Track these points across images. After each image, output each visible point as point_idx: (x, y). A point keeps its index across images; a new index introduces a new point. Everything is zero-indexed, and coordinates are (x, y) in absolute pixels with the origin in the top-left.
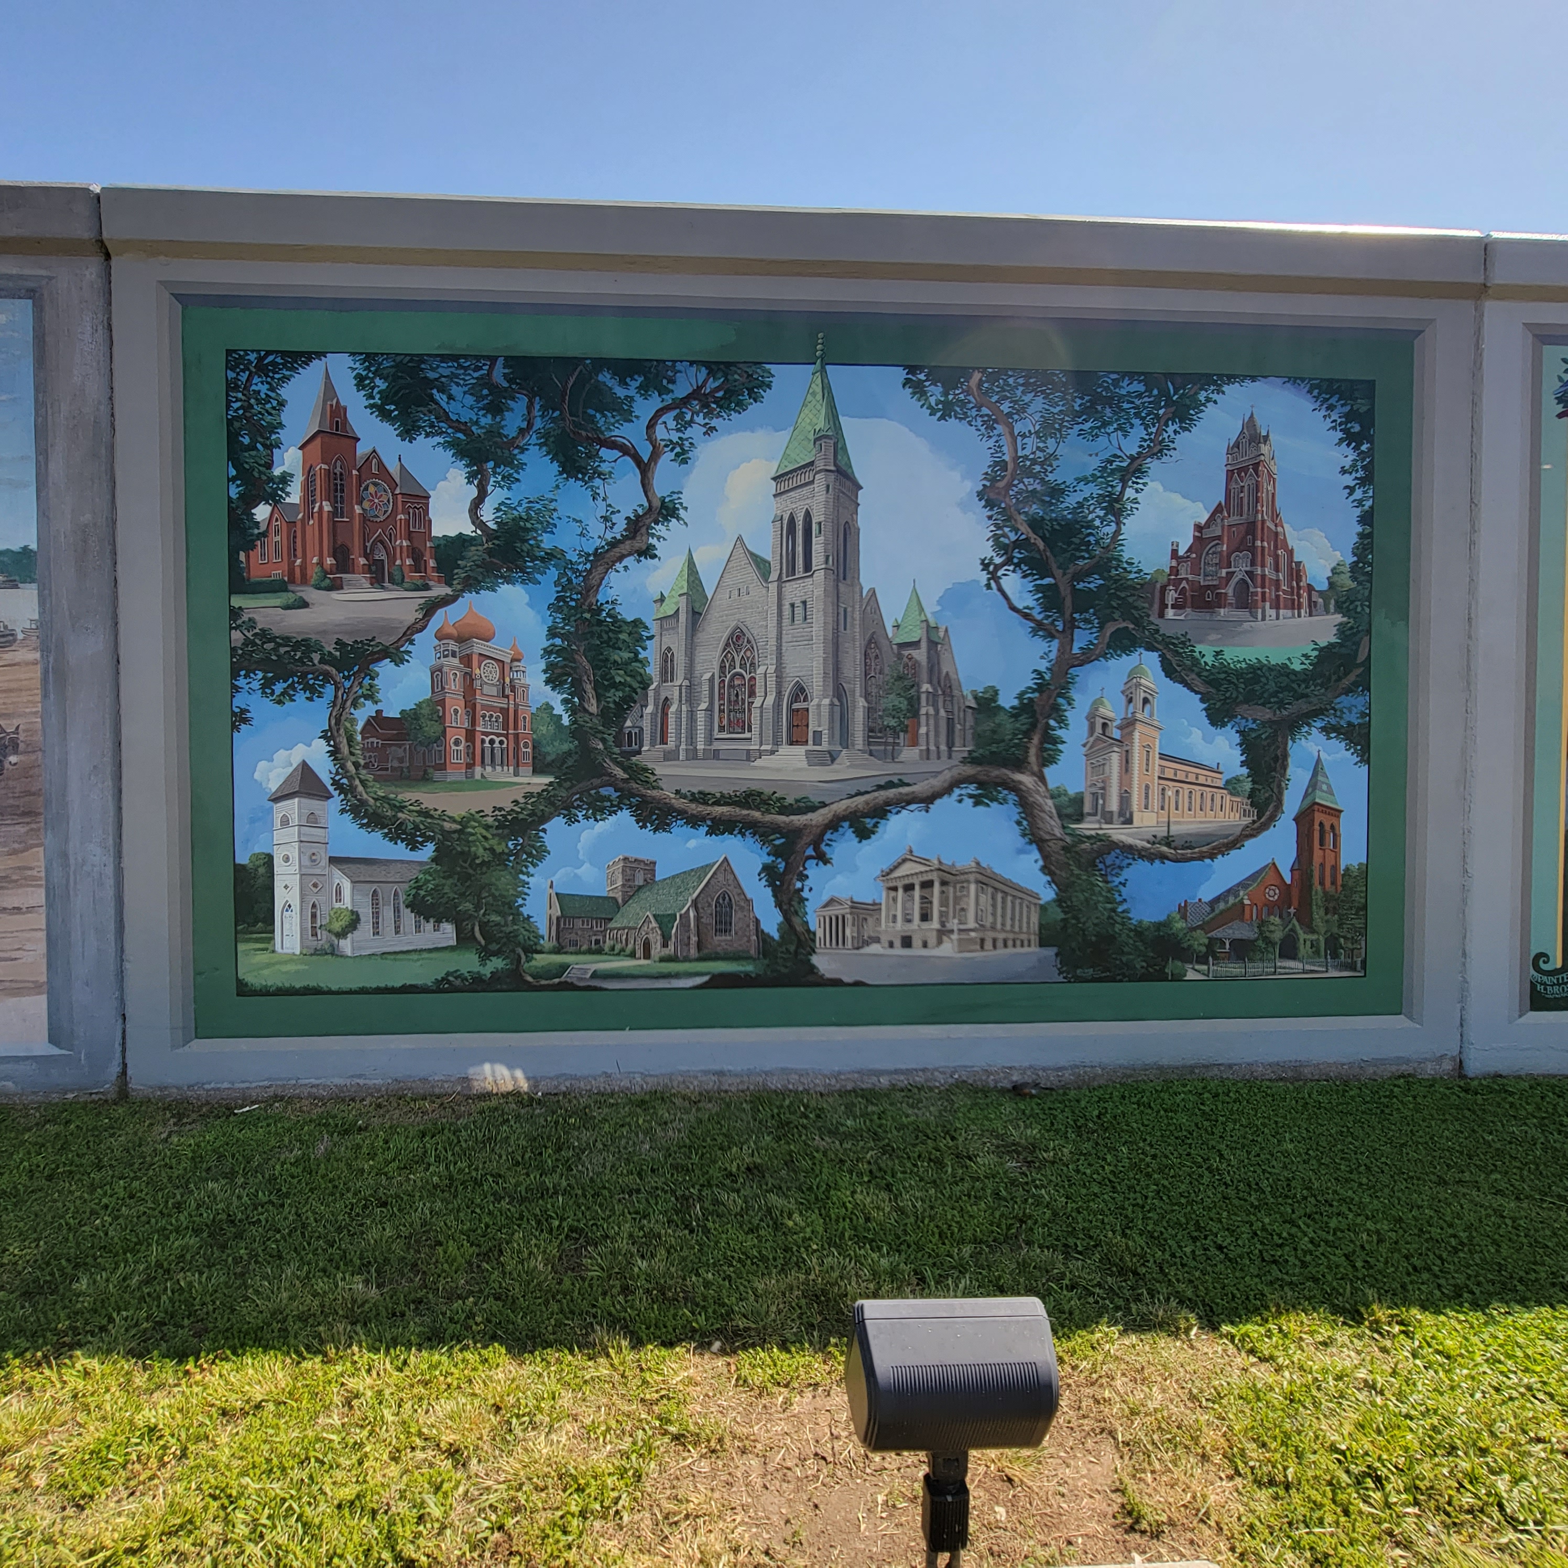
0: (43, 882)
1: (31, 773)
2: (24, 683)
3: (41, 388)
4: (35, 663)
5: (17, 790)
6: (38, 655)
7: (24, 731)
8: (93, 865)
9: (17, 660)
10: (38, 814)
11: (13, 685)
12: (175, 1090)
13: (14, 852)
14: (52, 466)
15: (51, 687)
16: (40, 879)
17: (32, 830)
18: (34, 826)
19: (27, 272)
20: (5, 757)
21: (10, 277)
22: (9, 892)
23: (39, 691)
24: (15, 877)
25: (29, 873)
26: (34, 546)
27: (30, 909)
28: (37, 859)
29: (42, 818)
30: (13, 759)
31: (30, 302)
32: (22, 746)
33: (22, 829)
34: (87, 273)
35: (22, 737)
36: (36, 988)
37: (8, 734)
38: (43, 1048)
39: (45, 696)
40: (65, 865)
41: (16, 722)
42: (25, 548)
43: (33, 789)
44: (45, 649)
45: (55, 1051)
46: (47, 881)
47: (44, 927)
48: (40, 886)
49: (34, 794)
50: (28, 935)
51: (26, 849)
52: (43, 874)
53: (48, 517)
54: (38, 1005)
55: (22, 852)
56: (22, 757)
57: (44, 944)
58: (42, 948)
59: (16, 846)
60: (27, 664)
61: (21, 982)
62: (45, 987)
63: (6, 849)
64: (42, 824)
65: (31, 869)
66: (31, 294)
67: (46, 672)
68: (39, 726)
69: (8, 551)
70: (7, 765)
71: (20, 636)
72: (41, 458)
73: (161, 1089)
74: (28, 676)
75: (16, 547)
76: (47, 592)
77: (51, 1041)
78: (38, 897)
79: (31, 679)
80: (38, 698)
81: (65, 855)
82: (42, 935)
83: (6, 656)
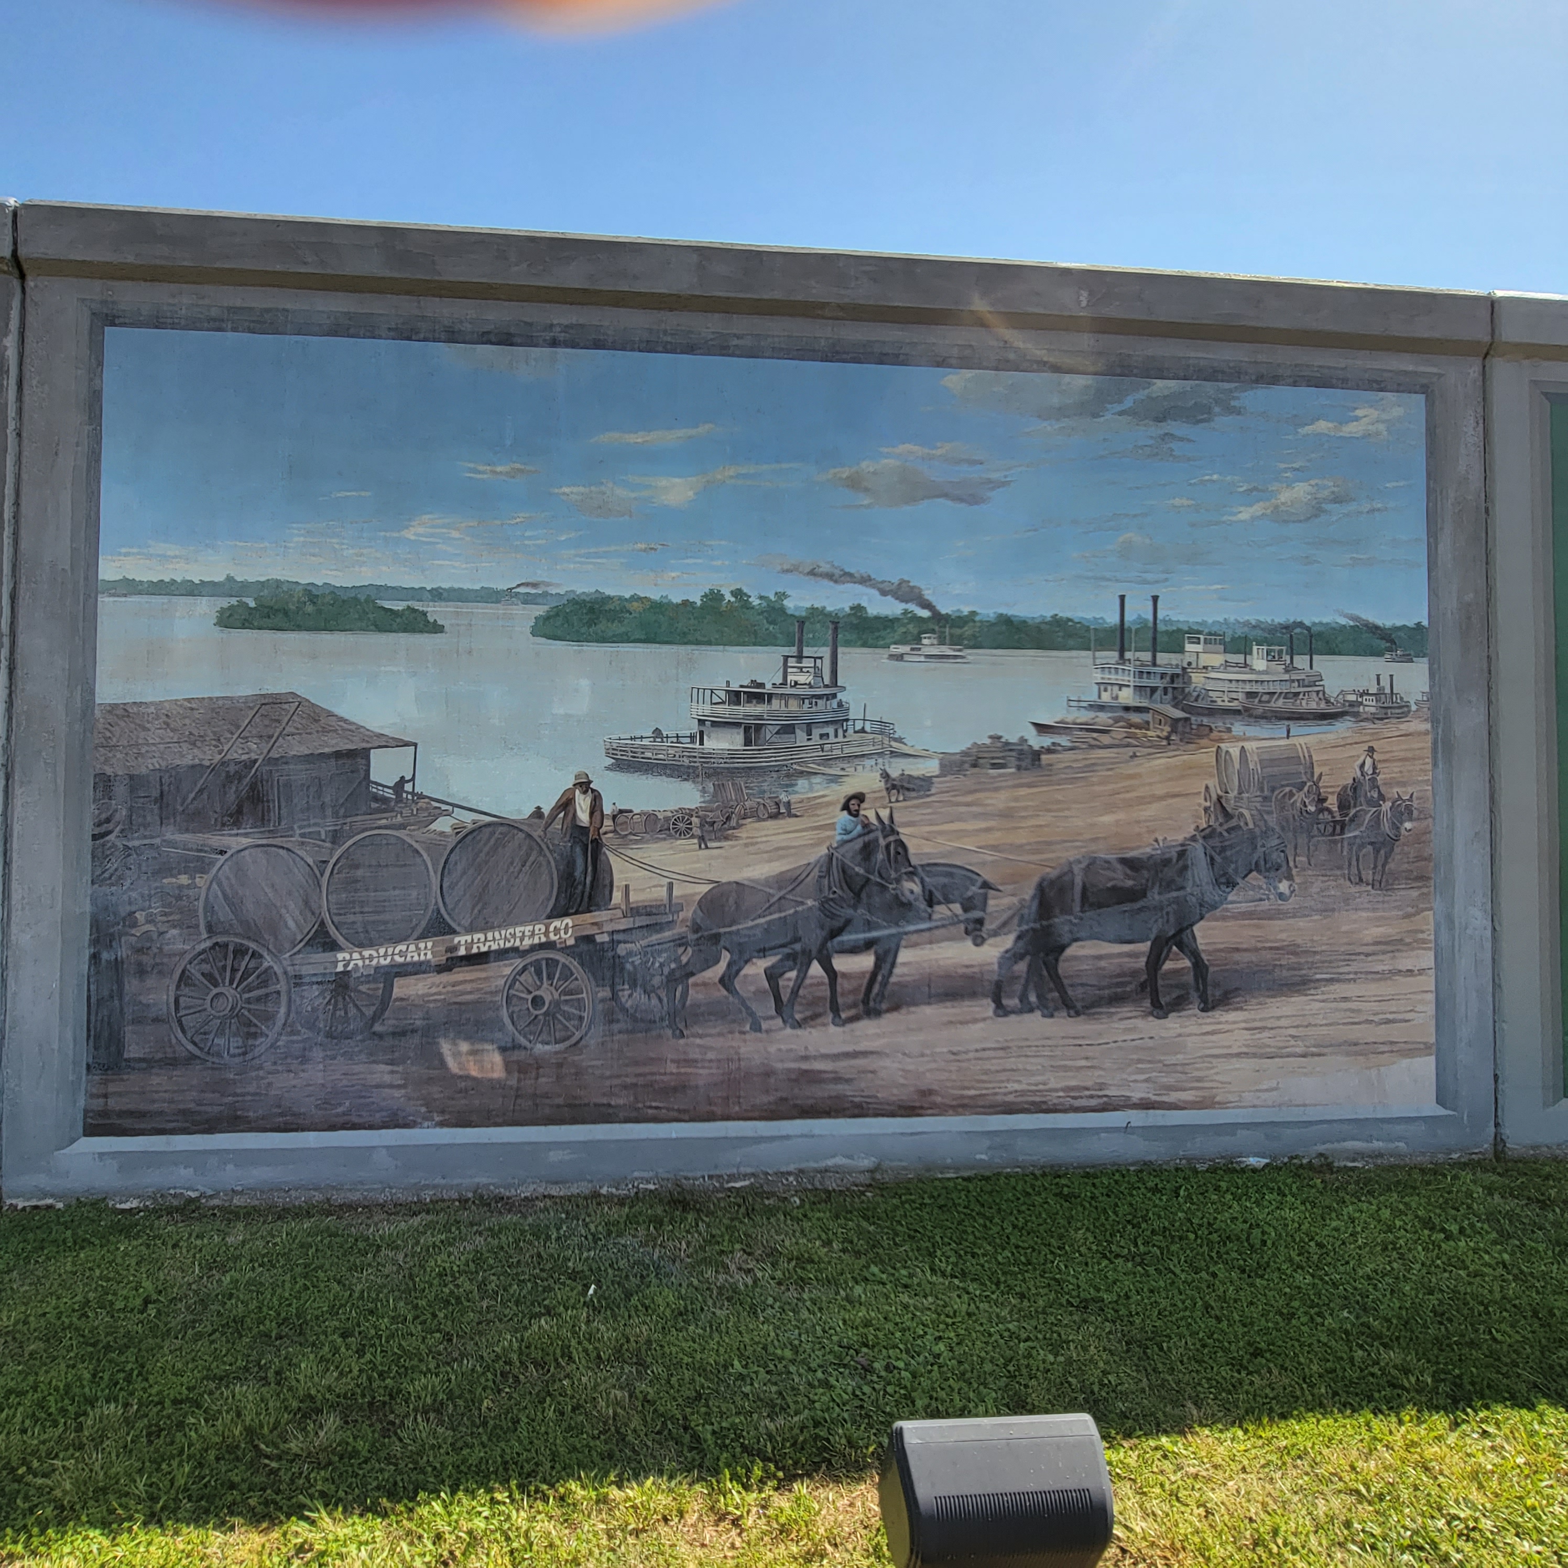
0: (1432, 945)
1: (1423, 839)
2: (1417, 752)
3: (1433, 475)
4: (1426, 733)
5: (1411, 856)
6: (1428, 726)
7: (1418, 798)
8: (1475, 929)
9: (1411, 730)
10: (1429, 878)
11: (1409, 755)
12: (1545, 1149)
13: (1408, 916)
14: (1441, 547)
15: (1440, 755)
16: (1430, 941)
17: (1423, 894)
18: (1425, 890)
19: (1422, 369)
20: (1401, 824)
21: (1406, 373)
22: (1404, 954)
23: (1429, 761)
24: (1408, 940)
25: (1421, 936)
26: (1425, 623)
27: (1422, 971)
28: (1428, 921)
29: (1432, 882)
30: (1408, 825)
31: (1423, 397)
32: (1415, 813)
33: (1415, 893)
34: (1471, 371)
35: (1415, 804)
36: (1425, 1049)
37: (1404, 801)
38: (1432, 1109)
39: (1435, 765)
40: (1451, 928)
41: (1410, 790)
42: (1419, 624)
43: (1426, 854)
44: (1434, 721)
45: (1442, 1111)
46: (1436, 944)
47: (1433, 989)
48: (1430, 949)
49: (1426, 859)
50: (1419, 997)
51: (1417, 913)
52: (1432, 937)
53: (1437, 596)
54: (1426, 1065)
55: (1414, 915)
56: (1415, 824)
57: (1434, 1006)
58: (1431, 1009)
59: (1410, 909)
60: (1419, 734)
61: (1413, 1043)
62: (1434, 1048)
63: (1400, 913)
64: (1432, 889)
65: (1422, 932)
66: (1425, 389)
67: (1435, 742)
68: (1430, 794)
69: (1404, 627)
70: (1403, 831)
71: (1414, 708)
72: (1431, 540)
73: (1533, 1148)
74: (1421, 745)
75: (1411, 624)
76: (1436, 666)
77: (1439, 1101)
78: (1427, 959)
79: (1423, 748)
80: (1429, 767)
81: (1450, 919)
82: (1431, 997)
83: (1402, 726)
